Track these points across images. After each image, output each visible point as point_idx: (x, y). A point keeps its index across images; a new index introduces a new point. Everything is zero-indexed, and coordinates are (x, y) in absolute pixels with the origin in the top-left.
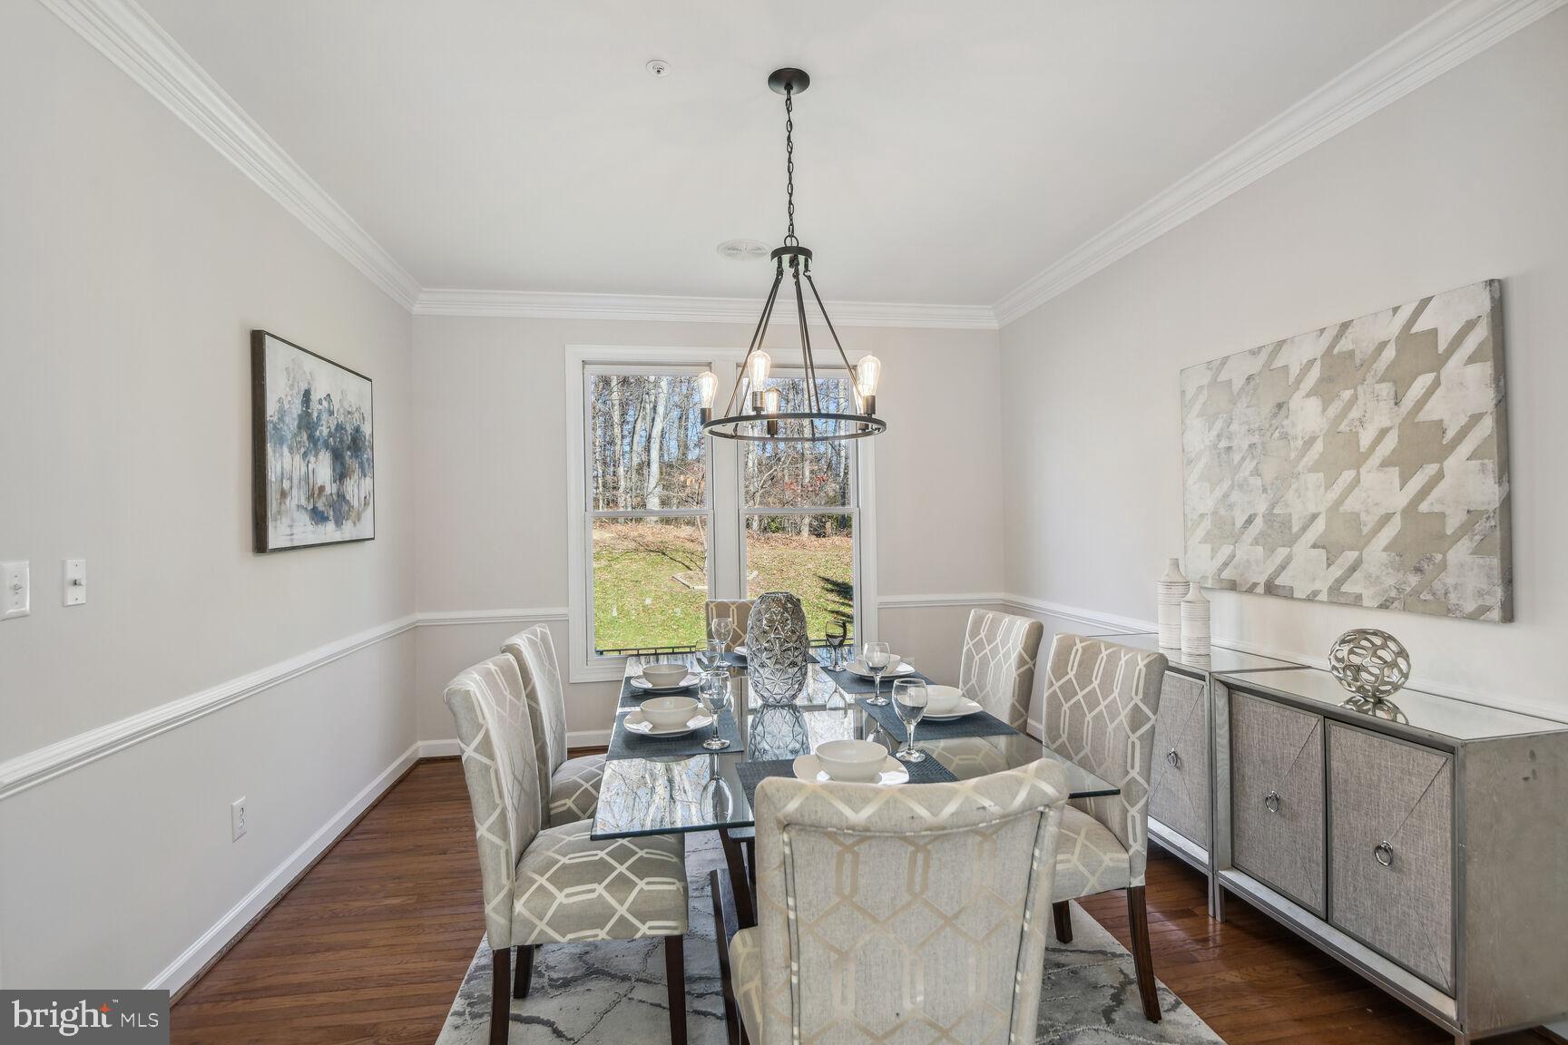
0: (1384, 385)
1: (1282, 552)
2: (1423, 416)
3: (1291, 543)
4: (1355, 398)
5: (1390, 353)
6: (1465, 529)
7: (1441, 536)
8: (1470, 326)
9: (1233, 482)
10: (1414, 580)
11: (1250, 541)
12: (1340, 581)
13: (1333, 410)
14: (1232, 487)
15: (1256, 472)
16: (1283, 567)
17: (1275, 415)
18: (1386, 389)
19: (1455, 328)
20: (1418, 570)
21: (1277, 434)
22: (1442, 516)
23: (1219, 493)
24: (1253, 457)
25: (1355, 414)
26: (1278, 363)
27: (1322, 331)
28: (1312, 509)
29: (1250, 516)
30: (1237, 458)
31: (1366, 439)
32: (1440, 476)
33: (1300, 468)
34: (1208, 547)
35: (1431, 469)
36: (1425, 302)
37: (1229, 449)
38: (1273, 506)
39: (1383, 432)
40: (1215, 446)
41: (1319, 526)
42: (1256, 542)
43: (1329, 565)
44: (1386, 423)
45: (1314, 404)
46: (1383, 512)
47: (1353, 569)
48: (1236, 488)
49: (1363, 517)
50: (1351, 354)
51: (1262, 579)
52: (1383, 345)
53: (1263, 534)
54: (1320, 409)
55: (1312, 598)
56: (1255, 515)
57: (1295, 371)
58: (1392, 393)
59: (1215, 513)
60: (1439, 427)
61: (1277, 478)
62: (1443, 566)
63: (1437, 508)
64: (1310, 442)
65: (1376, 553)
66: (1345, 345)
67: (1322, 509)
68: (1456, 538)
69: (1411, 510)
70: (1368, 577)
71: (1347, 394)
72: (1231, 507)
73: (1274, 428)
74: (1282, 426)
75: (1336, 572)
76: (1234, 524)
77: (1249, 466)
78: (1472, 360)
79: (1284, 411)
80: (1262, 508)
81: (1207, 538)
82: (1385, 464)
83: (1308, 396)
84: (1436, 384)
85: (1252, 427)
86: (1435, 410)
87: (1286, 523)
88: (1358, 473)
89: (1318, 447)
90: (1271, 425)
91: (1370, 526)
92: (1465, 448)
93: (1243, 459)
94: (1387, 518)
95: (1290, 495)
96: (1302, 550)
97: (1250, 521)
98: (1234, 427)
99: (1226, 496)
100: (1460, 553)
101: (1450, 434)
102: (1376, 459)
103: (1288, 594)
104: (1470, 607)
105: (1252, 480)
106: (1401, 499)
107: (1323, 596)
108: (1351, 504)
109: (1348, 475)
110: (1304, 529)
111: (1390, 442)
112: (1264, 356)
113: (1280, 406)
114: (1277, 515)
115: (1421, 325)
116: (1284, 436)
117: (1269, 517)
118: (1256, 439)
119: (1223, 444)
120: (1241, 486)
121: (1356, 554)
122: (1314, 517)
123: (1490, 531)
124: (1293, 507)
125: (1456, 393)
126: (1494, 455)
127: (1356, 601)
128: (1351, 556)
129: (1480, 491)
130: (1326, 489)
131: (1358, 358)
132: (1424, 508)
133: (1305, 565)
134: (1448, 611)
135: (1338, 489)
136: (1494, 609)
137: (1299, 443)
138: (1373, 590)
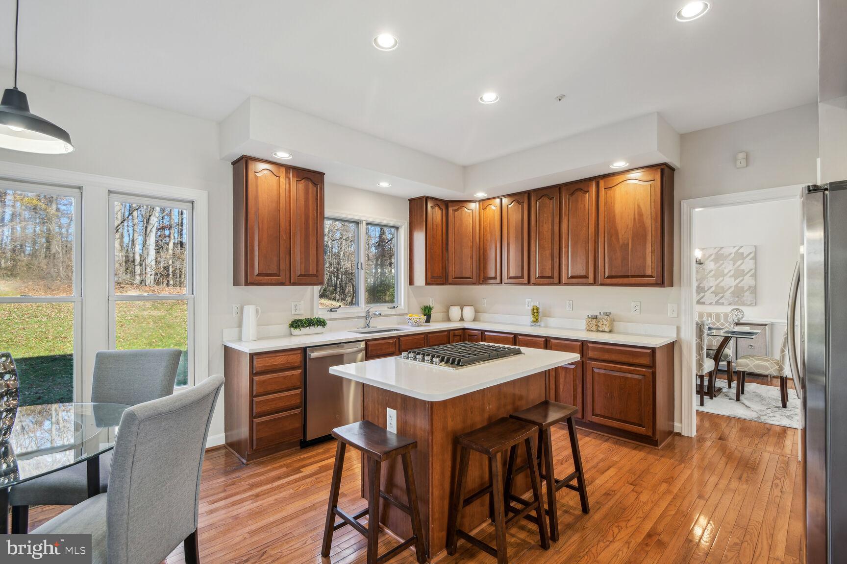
1: (702, 295)
2: (740, 268)
3: (705, 292)
4: (723, 263)
5: (733, 255)
7: (743, 291)
8: (751, 253)
10: (737, 299)
12: (719, 300)
13: (718, 265)
16: (702, 298)
18: (731, 262)
19: (748, 253)
20: (738, 297)
22: (743, 287)
25: (723, 266)
28: (711, 285)
31: (726, 271)
32: (743, 280)
35: (741, 278)
36: (741, 247)
39: (730, 271)
41: (713, 289)
44: (731, 269)
46: (730, 286)
47: (722, 297)
49: (725, 287)
50: (723, 254)
52: (731, 254)
55: (711, 304)
58: (733, 263)
60: (743, 271)
62: (743, 296)
63: (742, 286)
64: (711, 271)
65: (728, 294)
66: (721, 252)
68: (747, 291)
69: (736, 286)
70: (726, 299)
71: (721, 262)
75: (717, 298)
78: (751, 259)
82: (731, 277)
83: (711, 261)
84: (743, 263)
86: (742, 267)
87: (703, 288)
88: (724, 278)
89: (713, 273)
91: (726, 289)
92: (749, 275)
95: (705, 282)
96: (708, 294)
100: (747, 294)
101: (746, 272)
102: (728, 276)
103: (703, 303)
104: (749, 303)
106: (734, 284)
107: (714, 303)
108: (721, 285)
109: (721, 278)
110: (708, 289)
111: (732, 273)
115: (740, 251)
116: (703, 269)
122: (711, 287)
123: (754, 290)
124: (705, 285)
125: (748, 265)
126: (755, 276)
127: (723, 304)
128: (722, 295)
129: (752, 282)
130: (715, 281)
131: (724, 255)
132: (739, 285)
133: (709, 297)
134: (744, 304)
135: (718, 281)
136: (755, 303)
137: (708, 271)
138: (727, 301)
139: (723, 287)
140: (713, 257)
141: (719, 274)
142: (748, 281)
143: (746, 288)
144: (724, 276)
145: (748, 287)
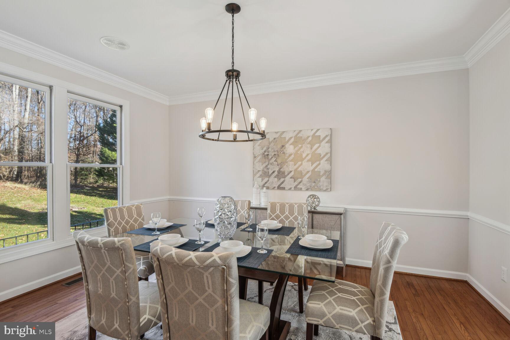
0: (308, 145)
1: (282, 180)
2: (317, 152)
3: (285, 177)
4: (302, 147)
5: (310, 139)
6: (324, 174)
7: (319, 175)
8: (327, 136)
9: (269, 163)
10: (313, 184)
11: (273, 177)
12: (297, 185)
13: (296, 149)
14: (268, 164)
15: (276, 161)
16: (282, 183)
17: (281, 148)
18: (309, 146)
19: (324, 136)
20: (315, 182)
21: (282, 152)
22: (320, 172)
23: (264, 165)
24: (275, 157)
25: (302, 150)
26: (283, 136)
27: (295, 131)
28: (291, 170)
29: (274, 171)
30: (270, 157)
31: (304, 156)
32: (319, 164)
33: (288, 160)
34: (261, 179)
35: (318, 162)
36: (318, 130)
37: (268, 155)
38: (280, 169)
39: (308, 155)
40: (264, 154)
41: (292, 173)
42: (275, 177)
43: (294, 182)
44: (309, 152)
45: (292, 147)
46: (307, 171)
47: (300, 182)
48: (270, 164)
49: (303, 171)
50: (301, 137)
51: (277, 186)
52: (309, 137)
53: (277, 175)
54: (293, 148)
55: (290, 189)
56: (275, 171)
57: (287, 139)
58: (310, 147)
59: (263, 170)
60: (320, 155)
61: (281, 163)
62: (320, 181)
63: (319, 170)
64: (290, 155)
65: (305, 179)
66: (300, 135)
67: (293, 170)
68: (323, 176)
69: (313, 171)
70: (304, 184)
71: (300, 146)
72: (268, 169)
73: (281, 151)
74: (283, 151)
75: (296, 183)
76: (269, 173)
77: (274, 159)
78: (327, 142)
79: (284, 147)
80: (277, 169)
81: (261, 176)
82: (308, 161)
83: (291, 144)
84: (319, 146)
85: (275, 150)
86: (319, 151)
87: (284, 173)
88: (302, 162)
89: (293, 156)
90: (280, 150)
91: (304, 174)
92: (325, 159)
93: (272, 157)
94: (308, 172)
95: (285, 167)
96: (288, 178)
97: (274, 172)
98: (270, 150)
99: (266, 166)
100: (323, 179)
101: (322, 156)
102: (306, 160)
103: (284, 189)
104: (325, 189)
105: (274, 163)
106: (311, 168)
107: (293, 189)
108: (300, 169)
109: (300, 163)
110: (288, 174)
111: (309, 157)
112: (279, 134)
113: (283, 146)
114: (281, 171)
115: (317, 134)
116: (284, 153)
117: (279, 172)
118: (276, 153)
119: (266, 153)
120: (271, 164)
121: (301, 179)
122: (291, 172)
123: (329, 174)
124: (286, 169)
125: (323, 148)
126: (330, 161)
127: (301, 189)
128: (300, 180)
129: (327, 167)
130: (294, 165)
131: (303, 138)
132: (316, 170)
133: (288, 182)
134: (320, 190)
135: (297, 166)
136: (329, 189)
137: (288, 155)
138: (304, 187)
139: (301, 171)
140: (292, 140)
141: (298, 158)
142: (324, 165)
143: (321, 174)
144: (302, 160)
145: (324, 172)
